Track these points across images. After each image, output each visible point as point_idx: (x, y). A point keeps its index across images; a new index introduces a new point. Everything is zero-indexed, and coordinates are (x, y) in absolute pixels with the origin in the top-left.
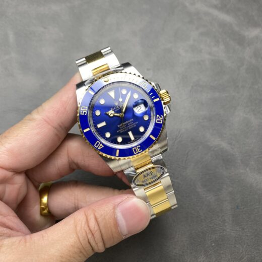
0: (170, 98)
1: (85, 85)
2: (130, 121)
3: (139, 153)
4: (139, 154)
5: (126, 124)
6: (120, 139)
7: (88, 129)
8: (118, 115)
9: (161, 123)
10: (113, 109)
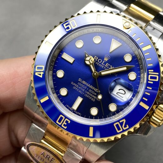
2: (96, 90)
3: (60, 126)
5: (88, 87)
6: (64, 92)
9: (118, 131)
10: (96, 59)
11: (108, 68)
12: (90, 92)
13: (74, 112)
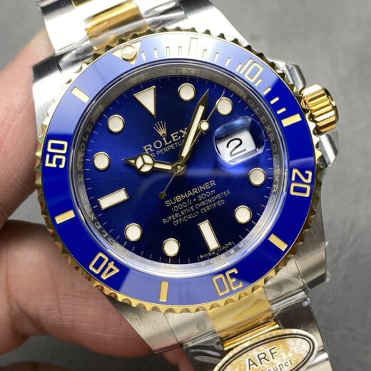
0: (337, 114)
1: (60, 69)
2: (207, 186)
3: (232, 292)
4: (235, 297)
5: (191, 197)
6: (171, 247)
7: (70, 215)
8: (169, 167)
9: (307, 195)
10: (150, 149)
11: (182, 139)
12: (203, 200)
13: (221, 253)
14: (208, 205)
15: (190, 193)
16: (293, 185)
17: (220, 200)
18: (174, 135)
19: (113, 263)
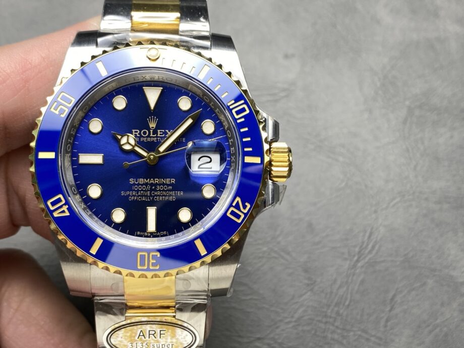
0: (290, 170)
1: (97, 45)
2: (168, 181)
3: (148, 270)
4: (149, 274)
5: (152, 185)
6: (119, 216)
7: (51, 155)
8: (145, 154)
9: (239, 221)
10: (137, 133)
11: (165, 137)
12: (160, 190)
13: (154, 237)
14: (162, 196)
15: (152, 181)
16: (232, 209)
17: (173, 196)
18: (160, 132)
19: (67, 207)
